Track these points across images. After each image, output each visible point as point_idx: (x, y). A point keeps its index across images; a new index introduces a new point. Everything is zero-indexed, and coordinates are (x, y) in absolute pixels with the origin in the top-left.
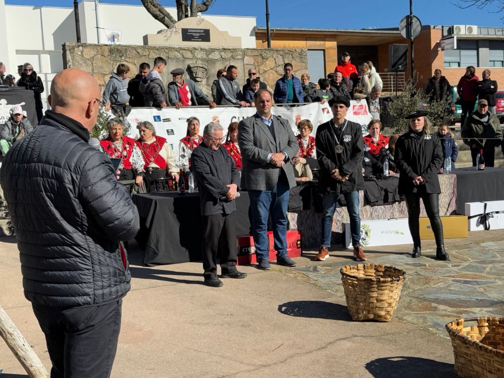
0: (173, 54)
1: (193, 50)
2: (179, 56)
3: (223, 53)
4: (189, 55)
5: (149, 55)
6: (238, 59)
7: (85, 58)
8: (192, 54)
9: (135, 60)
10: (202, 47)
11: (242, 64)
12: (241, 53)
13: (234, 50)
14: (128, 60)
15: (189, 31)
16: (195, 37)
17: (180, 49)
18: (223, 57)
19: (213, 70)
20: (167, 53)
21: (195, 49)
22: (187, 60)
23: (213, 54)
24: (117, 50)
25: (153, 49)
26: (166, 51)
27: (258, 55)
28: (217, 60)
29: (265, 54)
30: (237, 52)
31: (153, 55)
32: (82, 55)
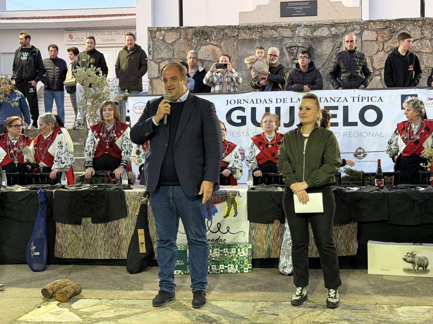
0: (267, 33)
1: (294, 28)
2: (276, 34)
3: (333, 28)
5: (238, 35)
7: (167, 43)
8: (292, 31)
9: (221, 42)
10: (305, 23)
12: (358, 27)
13: (351, 23)
14: (212, 42)
15: (290, 4)
16: (297, 12)
17: (275, 28)
18: (333, 33)
19: (319, 50)
20: (261, 32)
21: (297, 26)
22: (286, 39)
23: (320, 30)
24: (202, 33)
25: (244, 29)
26: (259, 30)
27: (384, 27)
28: (325, 38)
29: (395, 26)
30: (353, 25)
31: (243, 35)
32: (164, 40)
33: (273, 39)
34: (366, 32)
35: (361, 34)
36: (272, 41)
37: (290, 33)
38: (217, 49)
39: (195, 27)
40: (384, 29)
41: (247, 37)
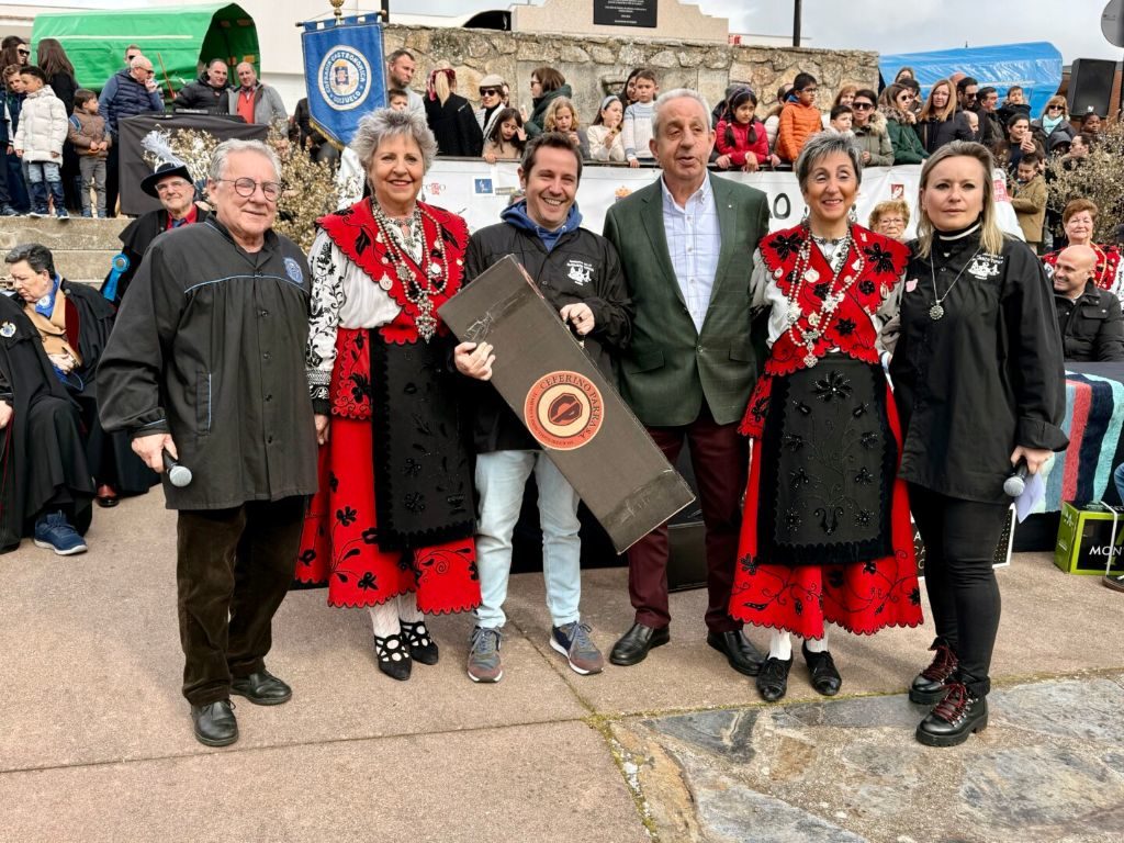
0: (570, 53)
1: (616, 46)
2: (585, 57)
3: (683, 54)
4: (605, 55)
5: (516, 52)
6: (717, 69)
8: (613, 53)
9: (485, 62)
10: (637, 39)
11: (726, 81)
12: (724, 56)
13: (711, 47)
14: (470, 61)
15: (610, 1)
16: (623, 16)
17: (583, 43)
18: (682, 62)
20: (558, 49)
21: (623, 43)
22: (602, 67)
23: (660, 55)
24: (449, 40)
25: (527, 41)
26: (556, 45)
27: (762, 60)
28: (669, 70)
29: (780, 60)
30: (715, 52)
31: (525, 53)
33: (580, 65)
34: (735, 67)
35: (727, 69)
36: (578, 69)
37: (610, 55)
39: (436, 29)
40: (762, 63)
41: (532, 58)
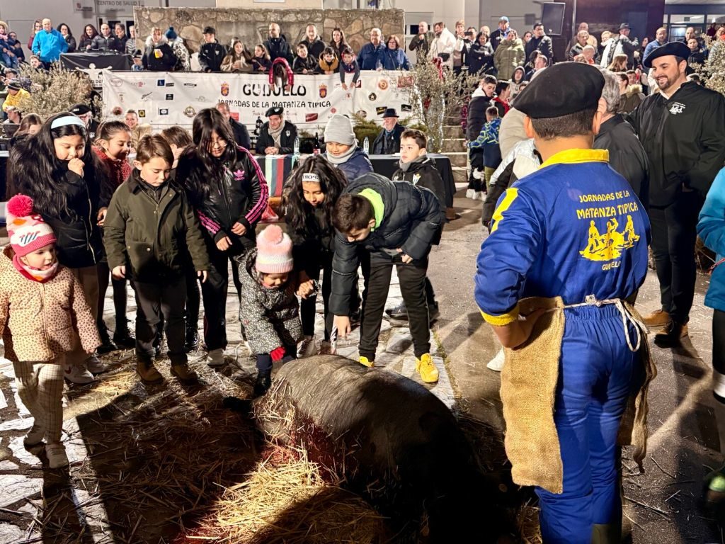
0: (242, 17)
1: (265, 13)
2: (250, 18)
3: (299, 15)
4: (261, 18)
5: (216, 18)
7: (152, 23)
8: (264, 16)
9: (202, 23)
10: (275, 9)
11: (322, 28)
12: (320, 15)
13: (314, 11)
14: (194, 23)
17: (248, 12)
18: (299, 19)
20: (237, 16)
21: (270, 11)
22: (259, 22)
23: (288, 16)
24: (184, 14)
25: (221, 12)
26: (235, 13)
27: (341, 16)
28: (293, 23)
29: (351, 16)
30: (316, 13)
31: (221, 18)
32: (149, 20)
33: (248, 23)
34: (326, 20)
35: (322, 22)
36: (247, 24)
37: (262, 17)
38: (198, 30)
39: (178, 9)
40: (341, 18)
41: (224, 20)
